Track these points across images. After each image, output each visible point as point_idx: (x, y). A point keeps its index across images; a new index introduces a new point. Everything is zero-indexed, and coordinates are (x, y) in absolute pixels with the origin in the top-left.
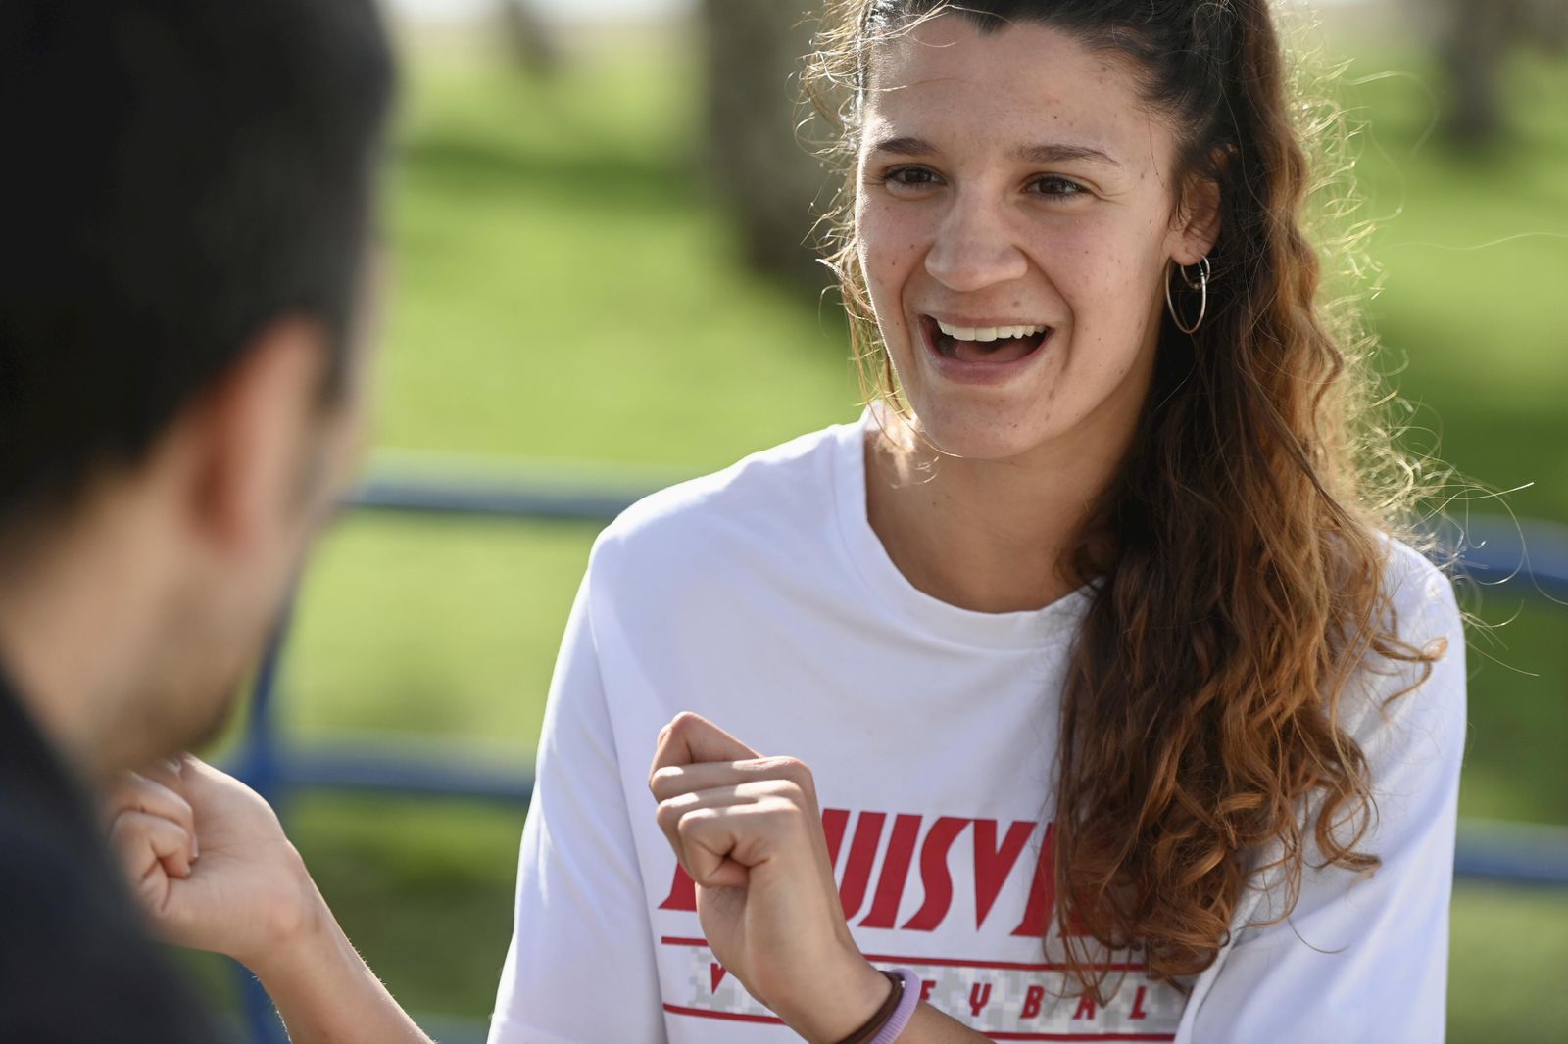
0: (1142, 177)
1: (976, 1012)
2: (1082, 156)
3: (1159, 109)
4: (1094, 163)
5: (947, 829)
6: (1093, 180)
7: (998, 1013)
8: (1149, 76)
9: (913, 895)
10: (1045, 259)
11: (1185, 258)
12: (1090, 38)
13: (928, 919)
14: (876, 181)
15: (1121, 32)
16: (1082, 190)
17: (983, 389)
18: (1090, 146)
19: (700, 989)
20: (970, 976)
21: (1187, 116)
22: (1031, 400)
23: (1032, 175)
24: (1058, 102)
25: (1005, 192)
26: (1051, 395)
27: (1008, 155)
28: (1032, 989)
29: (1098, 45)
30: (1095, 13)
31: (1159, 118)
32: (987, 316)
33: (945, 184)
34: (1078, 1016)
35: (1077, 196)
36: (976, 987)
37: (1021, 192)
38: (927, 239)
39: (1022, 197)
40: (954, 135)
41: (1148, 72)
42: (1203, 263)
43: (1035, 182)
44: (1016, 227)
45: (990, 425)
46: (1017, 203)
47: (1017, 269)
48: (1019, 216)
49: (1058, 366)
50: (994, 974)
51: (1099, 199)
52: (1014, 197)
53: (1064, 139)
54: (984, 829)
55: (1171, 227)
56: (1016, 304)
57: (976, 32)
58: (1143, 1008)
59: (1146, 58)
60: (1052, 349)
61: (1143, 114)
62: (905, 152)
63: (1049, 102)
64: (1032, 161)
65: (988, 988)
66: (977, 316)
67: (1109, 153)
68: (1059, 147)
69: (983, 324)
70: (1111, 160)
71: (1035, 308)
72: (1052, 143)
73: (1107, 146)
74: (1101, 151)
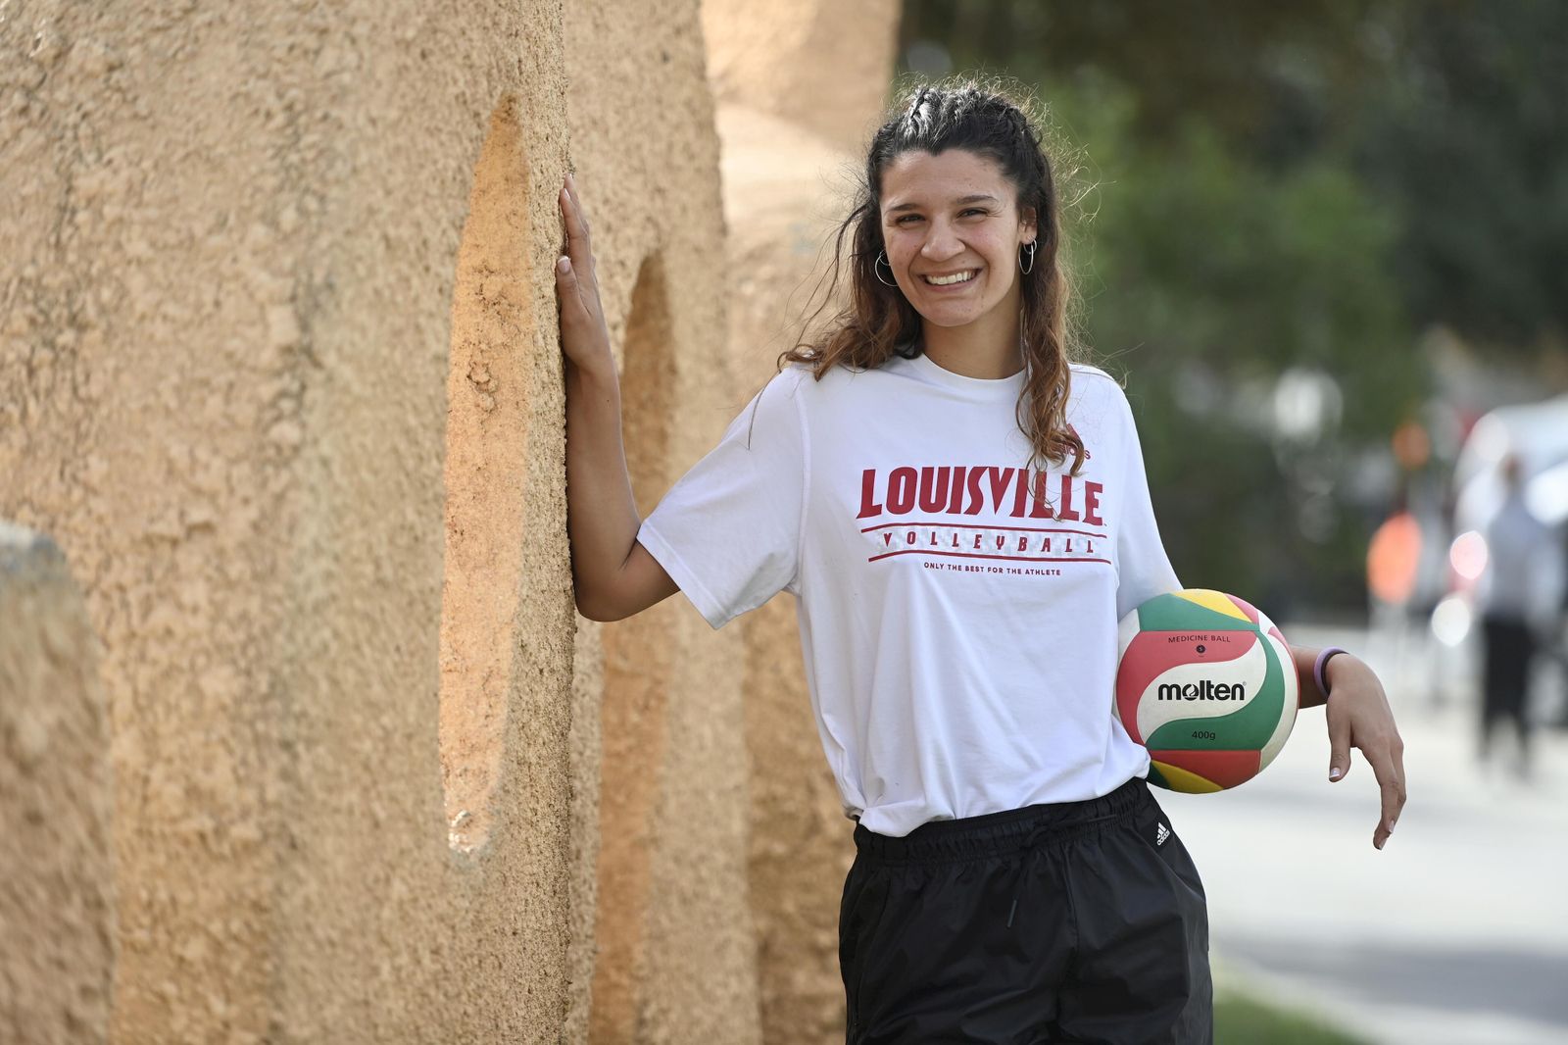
1: (999, 548)
2: (984, 199)
4: (988, 202)
5: (977, 472)
6: (985, 208)
7: (1008, 549)
8: (1003, 166)
9: (967, 501)
10: (972, 242)
11: (1027, 242)
13: (974, 509)
14: (893, 224)
15: (989, 149)
17: (954, 294)
18: (987, 194)
19: (882, 546)
20: (996, 533)
21: (1019, 181)
23: (961, 210)
24: (971, 179)
25: (952, 219)
28: (1021, 539)
29: (981, 155)
30: (978, 143)
31: (1009, 183)
33: (924, 220)
34: (1043, 550)
36: (998, 537)
37: (957, 218)
38: (921, 242)
39: (958, 220)
40: (927, 200)
42: (1033, 243)
43: (962, 213)
44: (956, 231)
46: (957, 223)
47: (961, 248)
48: (958, 227)
49: (984, 284)
50: (1005, 533)
53: (975, 194)
54: (994, 471)
56: (964, 262)
57: (930, 156)
58: (1071, 547)
59: (1001, 159)
60: (981, 277)
61: (1004, 181)
62: (907, 210)
63: (966, 179)
64: (962, 204)
65: (1003, 538)
66: (948, 271)
67: (995, 198)
68: (973, 197)
69: (951, 274)
70: (998, 200)
71: (973, 263)
72: (970, 195)
73: (994, 195)
74: (991, 196)
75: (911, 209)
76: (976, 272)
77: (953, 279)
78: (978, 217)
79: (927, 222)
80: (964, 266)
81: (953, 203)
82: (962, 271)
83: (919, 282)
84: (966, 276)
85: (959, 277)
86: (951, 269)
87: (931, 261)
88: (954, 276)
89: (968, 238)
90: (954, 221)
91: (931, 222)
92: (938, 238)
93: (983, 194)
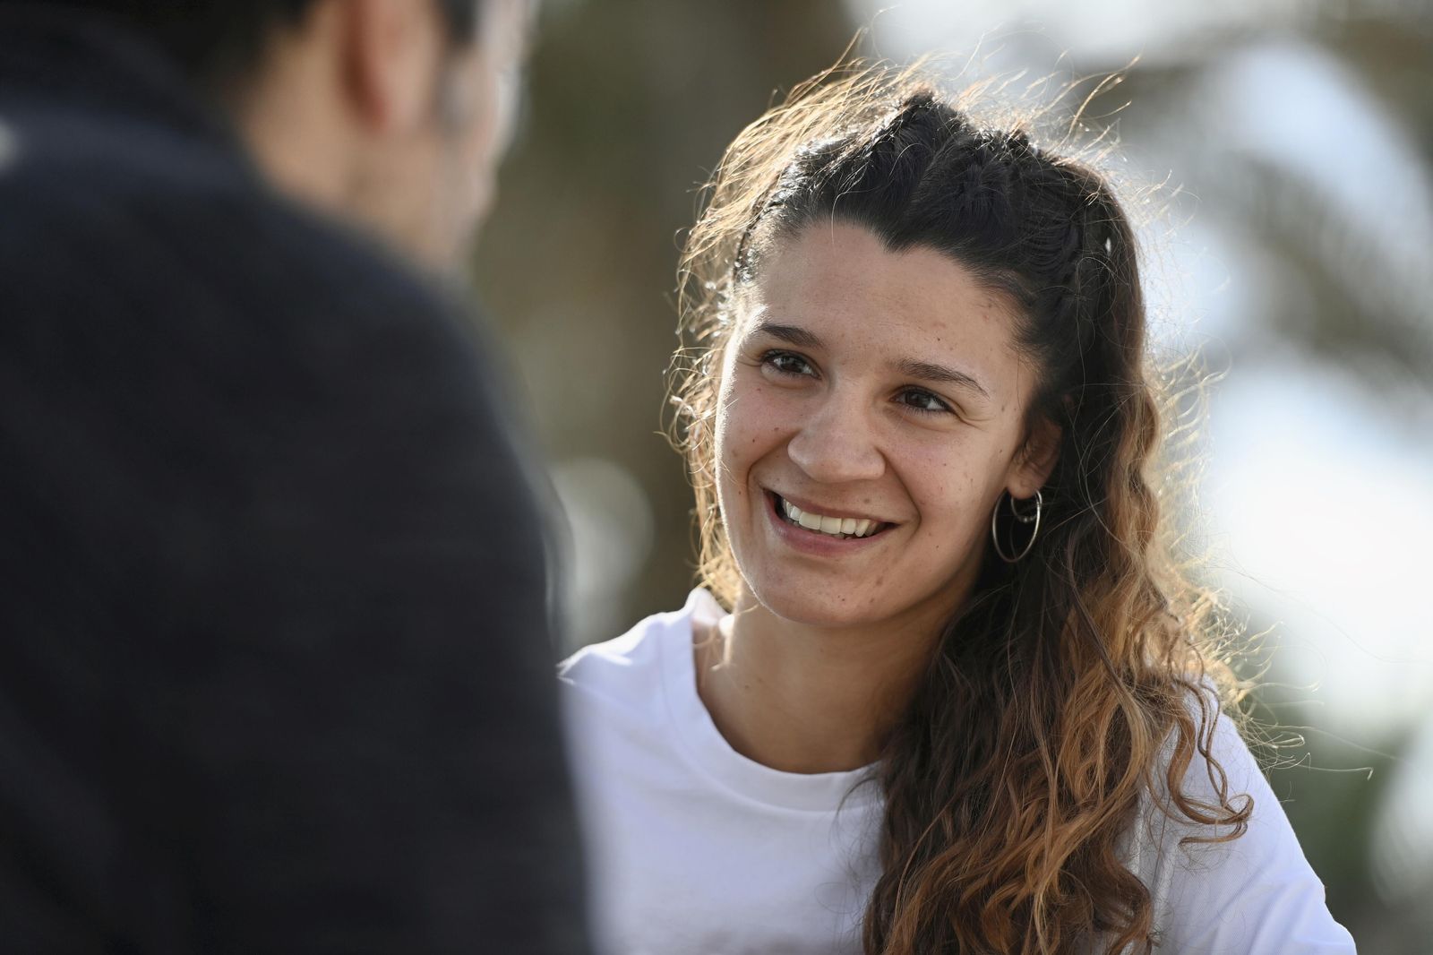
0: (1003, 409)
2: (956, 379)
3: (1028, 351)
4: (965, 388)
6: (959, 402)
8: (1025, 320)
10: (903, 466)
11: (1018, 491)
12: (983, 275)
14: (752, 362)
15: (1010, 275)
16: (947, 409)
18: (965, 373)
21: (1049, 363)
23: (903, 386)
24: (944, 326)
25: (876, 398)
29: (988, 283)
30: (993, 253)
31: (1026, 359)
32: (841, 508)
33: (818, 378)
35: (942, 414)
37: (890, 401)
38: (793, 426)
39: (890, 406)
40: (843, 336)
41: (1027, 316)
43: (902, 393)
44: (880, 432)
46: (886, 410)
47: (875, 468)
48: (886, 422)
51: (962, 421)
52: (882, 404)
53: (943, 361)
55: (1015, 461)
56: (867, 501)
57: (881, 247)
59: (1027, 304)
60: (892, 538)
61: (1015, 353)
62: (791, 340)
63: (936, 324)
64: (909, 375)
66: (830, 506)
67: (980, 382)
68: (937, 367)
69: (833, 514)
70: (982, 390)
71: (884, 507)
72: (932, 362)
73: (978, 375)
74: (974, 379)
75: (799, 342)
76: (884, 527)
77: (834, 526)
79: (820, 385)
80: (863, 507)
81: (889, 364)
82: (859, 517)
83: (763, 510)
84: (862, 528)
85: (850, 526)
86: (838, 506)
87: (800, 474)
88: (839, 521)
89: (897, 452)
91: (831, 388)
92: (833, 431)
93: (956, 370)
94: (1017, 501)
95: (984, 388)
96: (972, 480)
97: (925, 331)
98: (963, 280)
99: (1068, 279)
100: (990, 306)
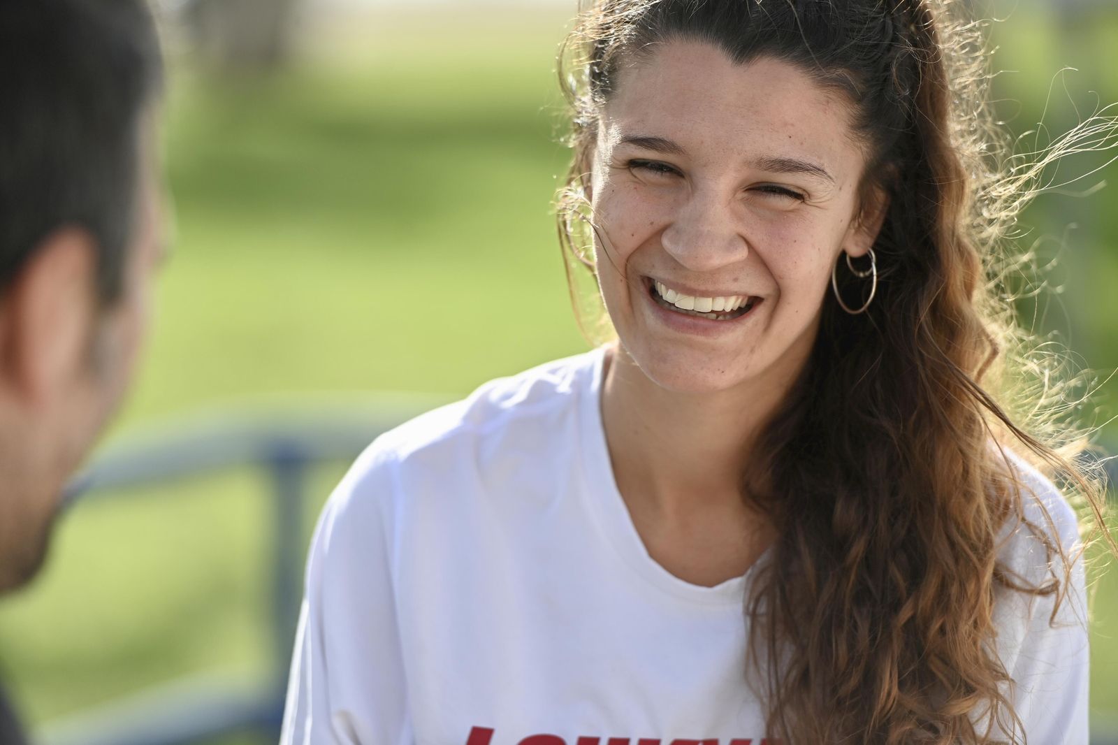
0: (840, 189)
2: (808, 170)
3: (860, 136)
4: (812, 177)
6: (808, 189)
8: (855, 110)
10: (762, 247)
11: (853, 251)
12: (819, 76)
14: (623, 167)
17: (701, 339)
18: (815, 164)
22: (737, 353)
23: (754, 182)
24: (792, 125)
25: (735, 191)
26: (752, 351)
27: (747, 163)
29: (824, 83)
31: (859, 144)
32: (710, 287)
37: (746, 192)
38: (666, 220)
40: (702, 142)
41: (857, 107)
44: (740, 218)
45: (702, 368)
47: (742, 253)
48: (742, 209)
49: (761, 327)
51: (807, 202)
53: (795, 155)
56: (736, 280)
57: (730, 62)
59: (857, 98)
60: (760, 313)
61: (849, 140)
62: (654, 149)
63: (786, 124)
64: (764, 169)
66: (702, 288)
67: (827, 170)
68: (790, 161)
69: (705, 294)
70: (829, 176)
71: (755, 285)
72: (786, 157)
73: (826, 165)
74: (822, 168)
75: (662, 150)
76: (754, 302)
77: (706, 305)
78: (785, 203)
79: (684, 182)
80: (734, 287)
82: (727, 294)
84: (731, 304)
85: (719, 304)
86: (709, 285)
87: (674, 264)
88: (710, 301)
89: (759, 239)
90: (740, 195)
91: (694, 187)
92: (702, 226)
93: (809, 162)
94: (852, 259)
95: (830, 174)
96: (819, 249)
97: (777, 132)
98: (804, 83)
99: (887, 67)
100: (828, 102)
